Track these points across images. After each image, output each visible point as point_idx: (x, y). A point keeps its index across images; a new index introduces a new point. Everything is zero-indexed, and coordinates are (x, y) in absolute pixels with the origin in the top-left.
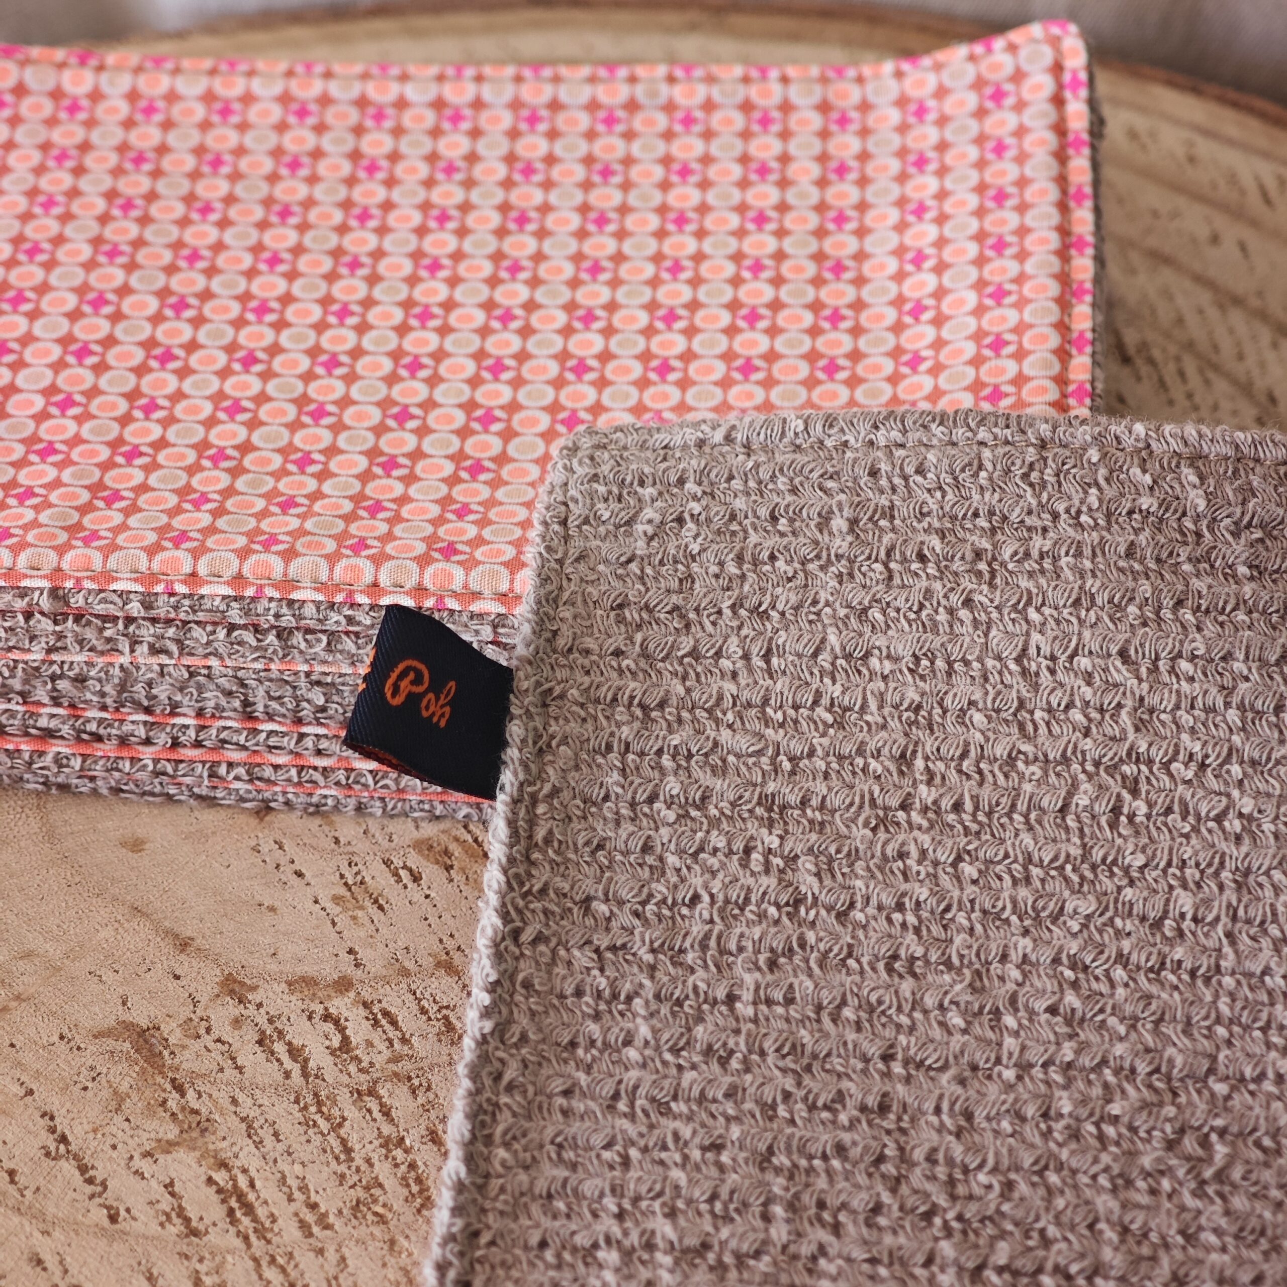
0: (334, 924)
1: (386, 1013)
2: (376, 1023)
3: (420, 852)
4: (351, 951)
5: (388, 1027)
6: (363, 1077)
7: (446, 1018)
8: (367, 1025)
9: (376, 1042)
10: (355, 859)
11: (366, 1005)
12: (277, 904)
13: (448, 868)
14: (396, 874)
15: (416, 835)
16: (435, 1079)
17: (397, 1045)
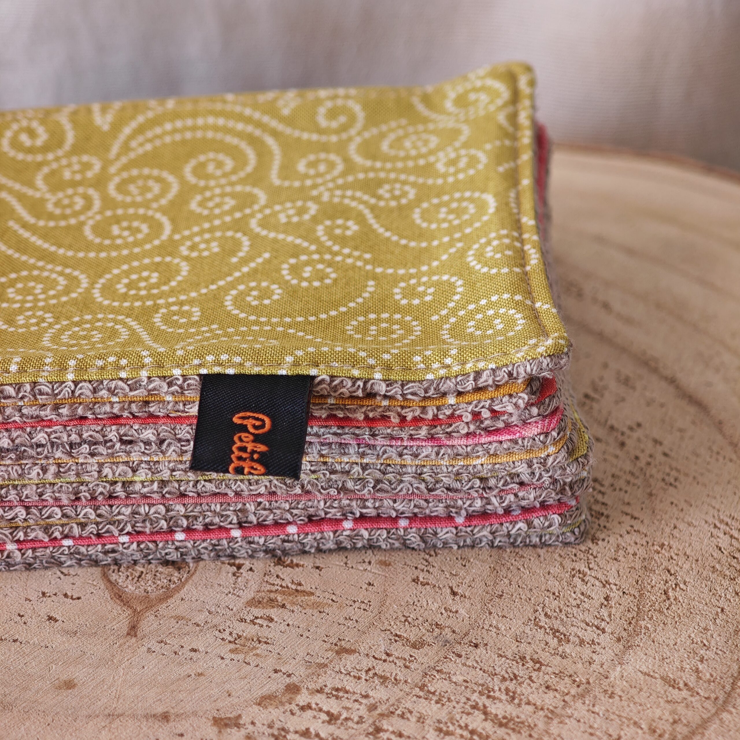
0: (249, 664)
1: (337, 690)
2: (337, 697)
3: (256, 607)
4: (276, 671)
5: (346, 695)
6: (364, 726)
7: (375, 674)
8: (333, 701)
9: (349, 705)
10: (221, 628)
11: (320, 691)
12: (200, 671)
13: (283, 606)
14: (255, 624)
15: (243, 600)
16: (409, 705)
17: (364, 701)
